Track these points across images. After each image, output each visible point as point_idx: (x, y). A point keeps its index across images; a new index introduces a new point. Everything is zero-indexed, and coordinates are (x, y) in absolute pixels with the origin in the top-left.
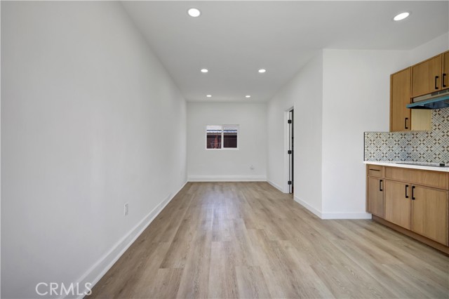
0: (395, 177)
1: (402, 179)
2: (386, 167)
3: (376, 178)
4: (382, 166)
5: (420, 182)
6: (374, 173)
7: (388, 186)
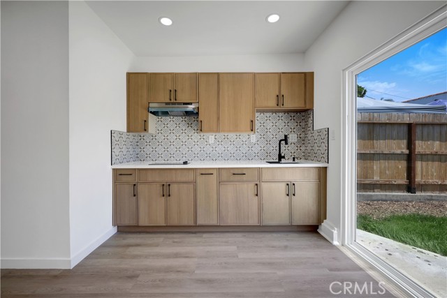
0: (150, 179)
1: (157, 180)
2: (140, 170)
3: (128, 183)
4: (135, 169)
5: (174, 180)
6: (124, 178)
7: (142, 189)
